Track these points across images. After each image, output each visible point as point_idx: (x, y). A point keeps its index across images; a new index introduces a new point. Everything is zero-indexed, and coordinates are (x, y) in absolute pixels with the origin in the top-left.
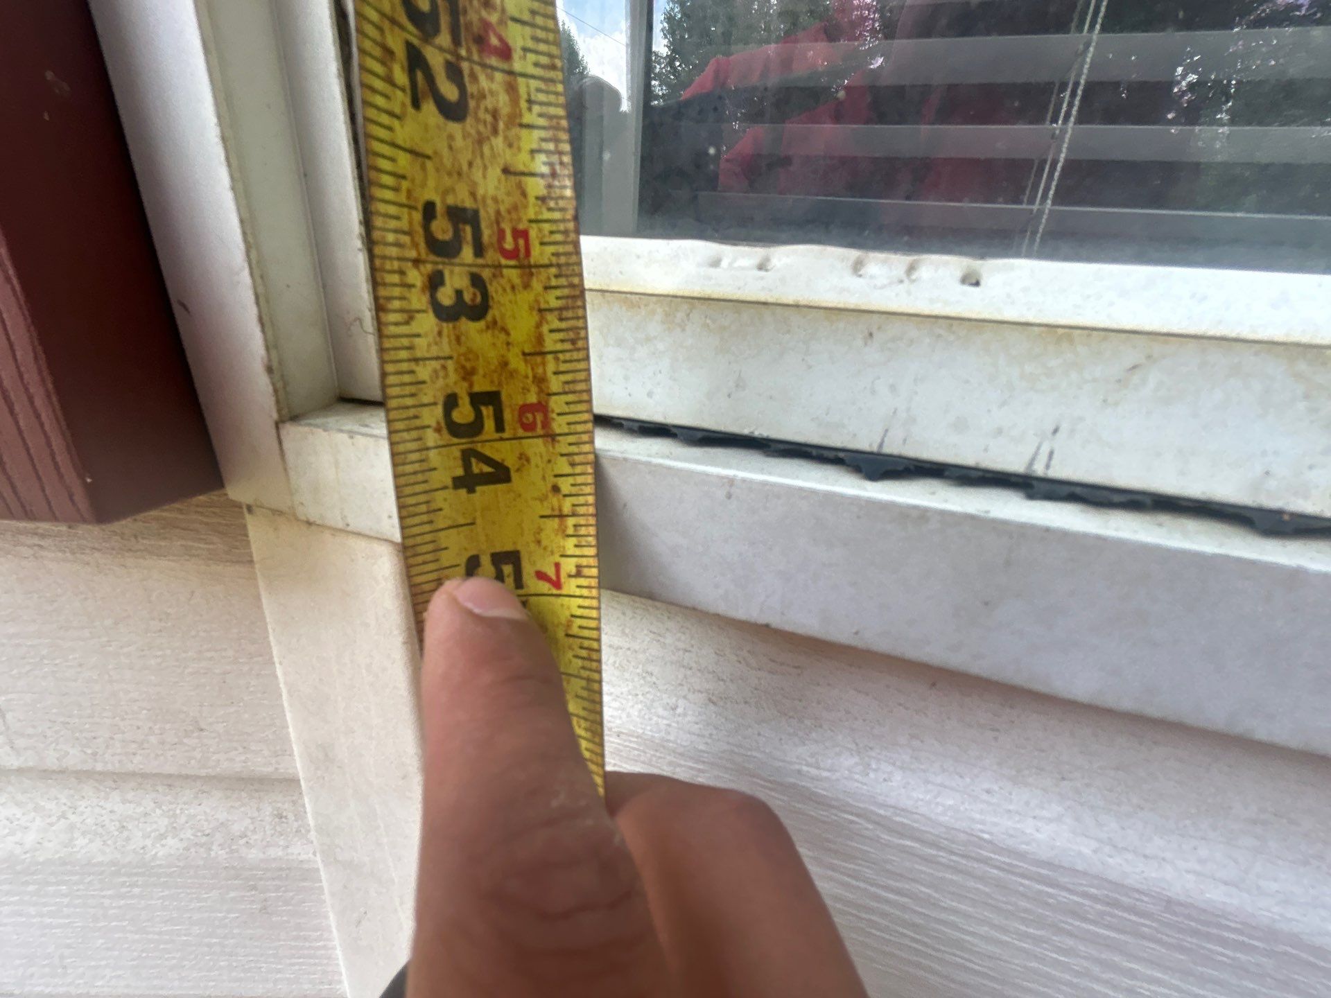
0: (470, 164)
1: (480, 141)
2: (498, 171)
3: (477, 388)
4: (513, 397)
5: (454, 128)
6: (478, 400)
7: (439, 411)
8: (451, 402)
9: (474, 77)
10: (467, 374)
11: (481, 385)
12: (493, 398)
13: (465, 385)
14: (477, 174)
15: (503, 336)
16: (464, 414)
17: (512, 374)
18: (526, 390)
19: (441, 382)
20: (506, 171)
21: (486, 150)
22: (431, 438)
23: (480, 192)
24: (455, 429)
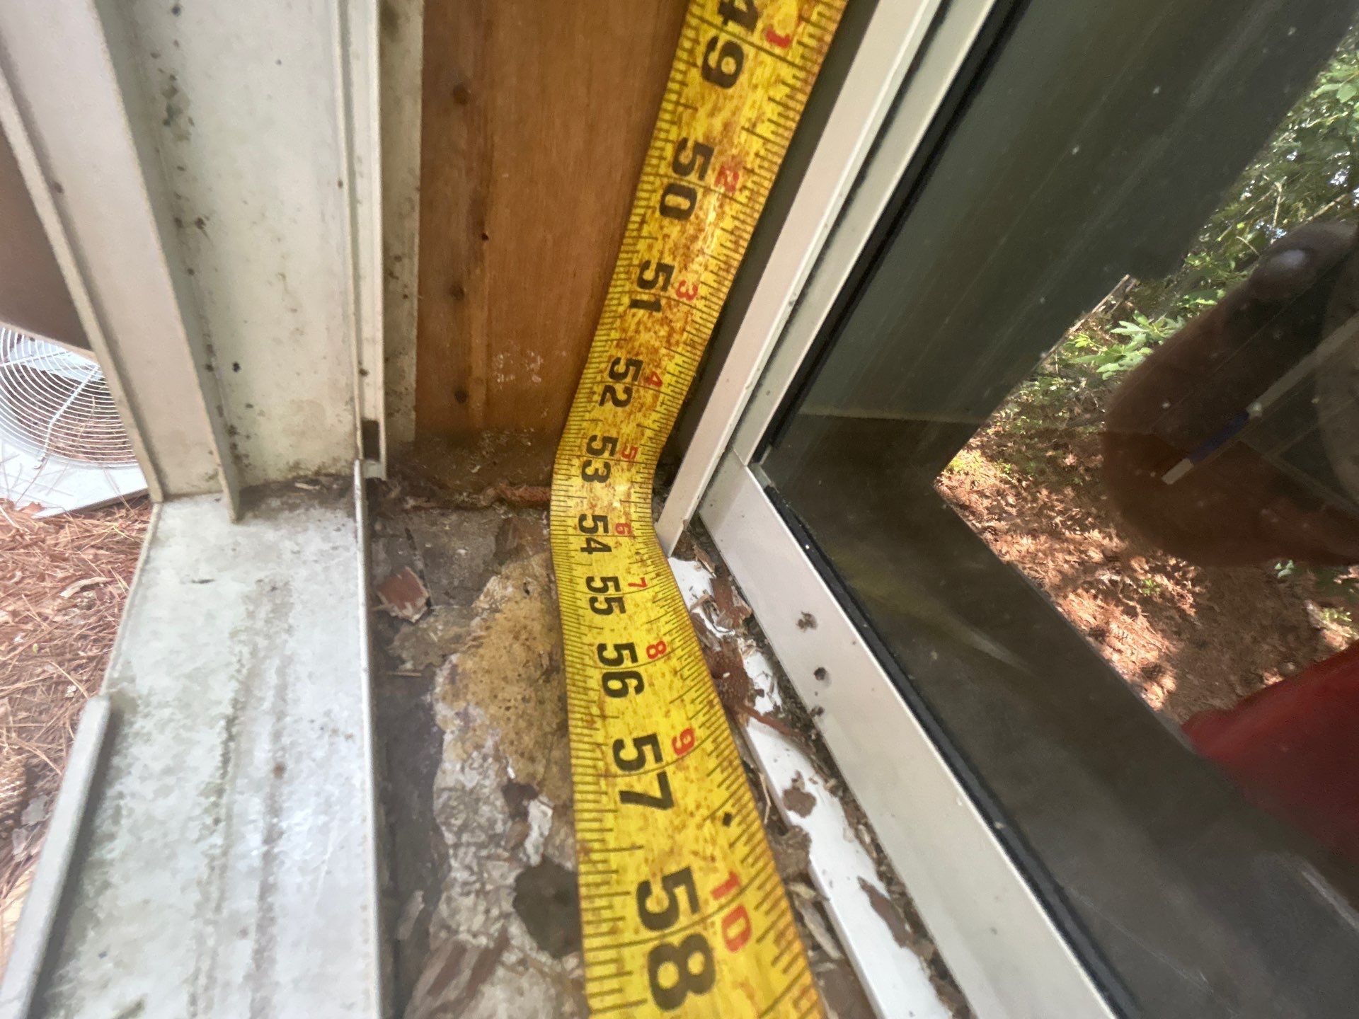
0: (622, 422)
1: (630, 414)
2: (635, 425)
3: (596, 513)
4: (613, 520)
5: (619, 409)
6: (595, 518)
7: (576, 520)
8: (583, 518)
9: (638, 391)
10: (593, 506)
11: (598, 512)
12: (603, 519)
13: (591, 511)
14: (623, 426)
15: (612, 491)
16: (589, 523)
17: (614, 509)
18: (619, 517)
19: (579, 508)
20: (638, 425)
21: (632, 417)
22: (571, 531)
23: (623, 431)
24: (583, 529)
